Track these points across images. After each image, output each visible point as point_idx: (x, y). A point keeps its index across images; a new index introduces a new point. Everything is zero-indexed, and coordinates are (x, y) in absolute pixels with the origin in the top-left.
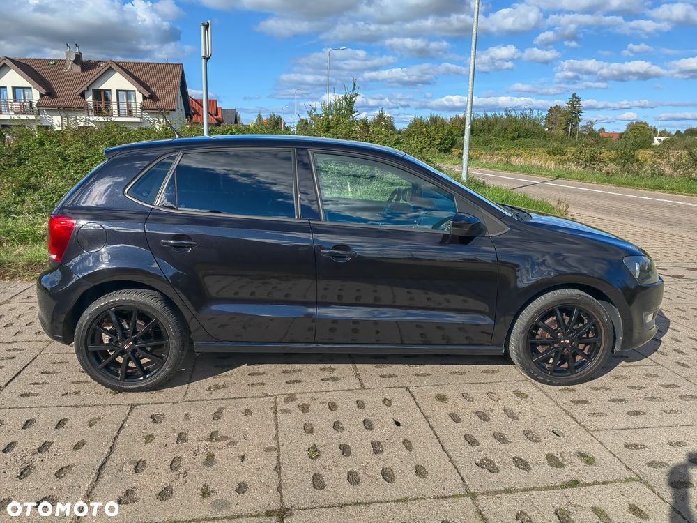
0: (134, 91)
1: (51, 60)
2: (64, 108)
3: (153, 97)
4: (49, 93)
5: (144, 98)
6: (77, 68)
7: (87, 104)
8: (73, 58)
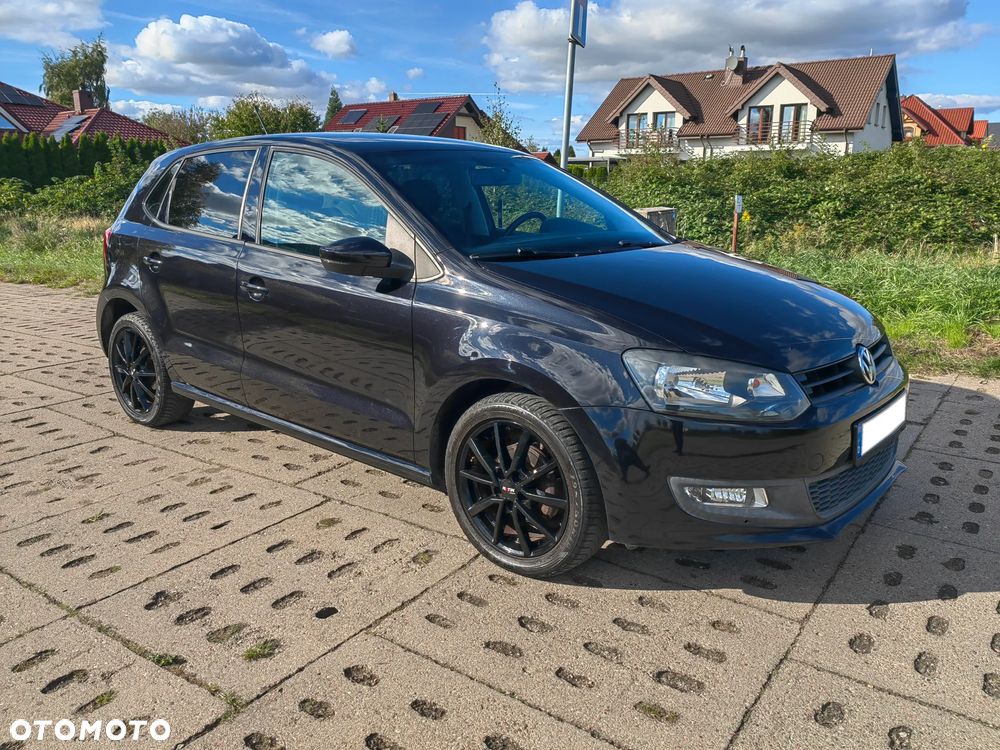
0: (806, 104)
1: (708, 73)
2: (708, 136)
3: (833, 111)
4: (695, 117)
5: (820, 113)
6: (739, 79)
7: (738, 129)
8: (734, 67)
